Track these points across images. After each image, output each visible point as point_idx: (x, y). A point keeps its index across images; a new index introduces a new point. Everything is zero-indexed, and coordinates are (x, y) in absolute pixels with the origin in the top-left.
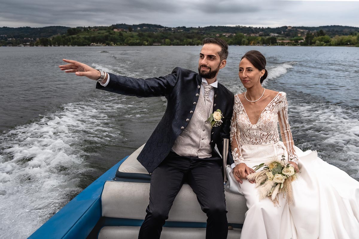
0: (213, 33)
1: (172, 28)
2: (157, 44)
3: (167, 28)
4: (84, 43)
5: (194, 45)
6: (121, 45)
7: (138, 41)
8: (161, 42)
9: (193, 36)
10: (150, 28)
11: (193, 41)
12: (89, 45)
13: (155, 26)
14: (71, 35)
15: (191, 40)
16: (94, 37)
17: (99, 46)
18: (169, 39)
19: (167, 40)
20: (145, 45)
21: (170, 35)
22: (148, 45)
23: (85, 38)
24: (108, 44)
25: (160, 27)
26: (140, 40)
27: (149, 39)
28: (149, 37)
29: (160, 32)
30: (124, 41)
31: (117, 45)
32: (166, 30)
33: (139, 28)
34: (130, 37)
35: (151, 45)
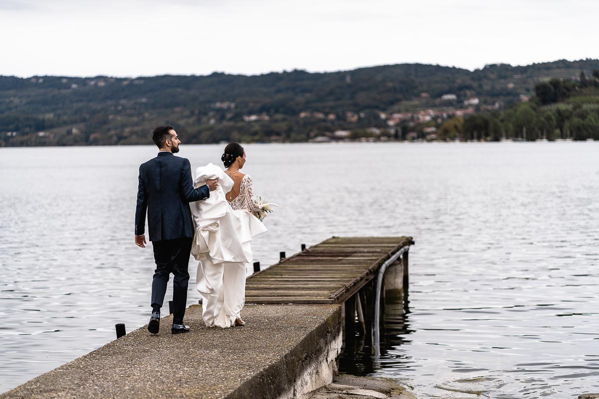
14: (545, 101)
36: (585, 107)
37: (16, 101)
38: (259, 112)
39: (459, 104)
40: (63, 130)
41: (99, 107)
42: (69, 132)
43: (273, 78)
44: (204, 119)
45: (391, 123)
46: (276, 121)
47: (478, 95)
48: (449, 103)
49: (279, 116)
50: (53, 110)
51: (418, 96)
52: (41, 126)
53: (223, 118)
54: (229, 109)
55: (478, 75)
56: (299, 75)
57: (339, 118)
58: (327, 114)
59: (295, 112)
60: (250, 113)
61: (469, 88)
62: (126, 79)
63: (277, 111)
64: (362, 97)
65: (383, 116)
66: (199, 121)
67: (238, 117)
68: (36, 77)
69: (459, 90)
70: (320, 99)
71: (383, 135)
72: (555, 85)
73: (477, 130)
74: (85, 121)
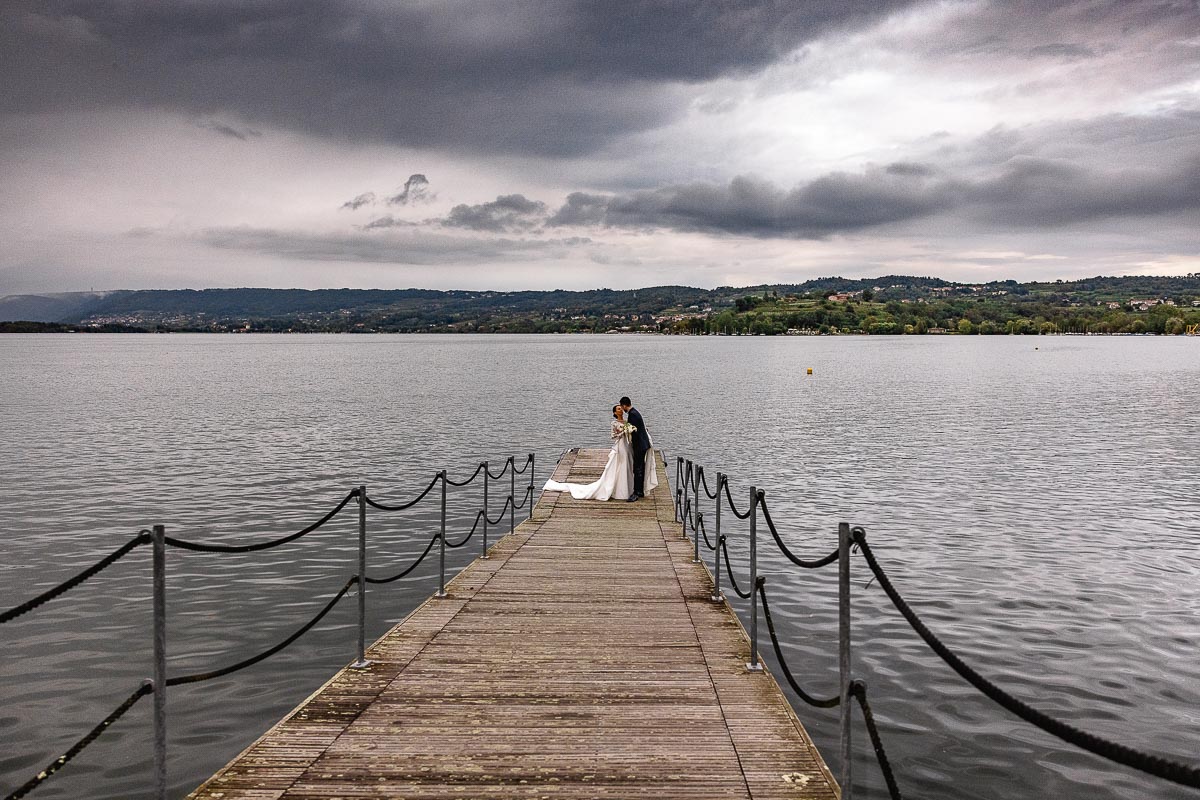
0: (1104, 297)
1: (974, 286)
2: (938, 332)
3: (959, 285)
4: (775, 329)
5: (1035, 333)
6: (851, 333)
7: (891, 324)
8: (946, 327)
9: (1037, 308)
10: (908, 288)
11: (1031, 324)
12: (784, 332)
13: (924, 281)
14: (741, 310)
15: (1026, 322)
16: (795, 316)
17: (805, 335)
18: (966, 317)
19: (964, 321)
20: (908, 334)
21: (970, 306)
22: (915, 334)
23: (774, 318)
24: (825, 331)
25: (939, 283)
26: (896, 321)
27: (917, 319)
28: (915, 313)
29: (940, 297)
30: (857, 323)
31: (844, 332)
32: (955, 292)
33: (877, 289)
34: (870, 314)
35: (922, 332)
36: (764, 314)
37: (438, 305)
38: (580, 315)
39: (700, 311)
40: (463, 324)
41: (486, 310)
42: (467, 325)
43: (591, 293)
44: (548, 318)
45: (658, 322)
46: (590, 320)
47: (711, 306)
48: (694, 311)
49: (592, 317)
50: (459, 312)
51: (675, 306)
52: (451, 321)
53: (559, 317)
54: (563, 312)
55: (713, 293)
56: (607, 292)
57: (627, 318)
58: (620, 316)
59: (602, 315)
60: (575, 315)
61: (707, 301)
62: (504, 293)
63: (591, 314)
64: (642, 306)
65: (653, 318)
66: (545, 318)
67: (567, 317)
68: (451, 291)
69: (701, 303)
70: (618, 307)
71: (649, 329)
72: (748, 300)
73: (697, 327)
74: (477, 318)
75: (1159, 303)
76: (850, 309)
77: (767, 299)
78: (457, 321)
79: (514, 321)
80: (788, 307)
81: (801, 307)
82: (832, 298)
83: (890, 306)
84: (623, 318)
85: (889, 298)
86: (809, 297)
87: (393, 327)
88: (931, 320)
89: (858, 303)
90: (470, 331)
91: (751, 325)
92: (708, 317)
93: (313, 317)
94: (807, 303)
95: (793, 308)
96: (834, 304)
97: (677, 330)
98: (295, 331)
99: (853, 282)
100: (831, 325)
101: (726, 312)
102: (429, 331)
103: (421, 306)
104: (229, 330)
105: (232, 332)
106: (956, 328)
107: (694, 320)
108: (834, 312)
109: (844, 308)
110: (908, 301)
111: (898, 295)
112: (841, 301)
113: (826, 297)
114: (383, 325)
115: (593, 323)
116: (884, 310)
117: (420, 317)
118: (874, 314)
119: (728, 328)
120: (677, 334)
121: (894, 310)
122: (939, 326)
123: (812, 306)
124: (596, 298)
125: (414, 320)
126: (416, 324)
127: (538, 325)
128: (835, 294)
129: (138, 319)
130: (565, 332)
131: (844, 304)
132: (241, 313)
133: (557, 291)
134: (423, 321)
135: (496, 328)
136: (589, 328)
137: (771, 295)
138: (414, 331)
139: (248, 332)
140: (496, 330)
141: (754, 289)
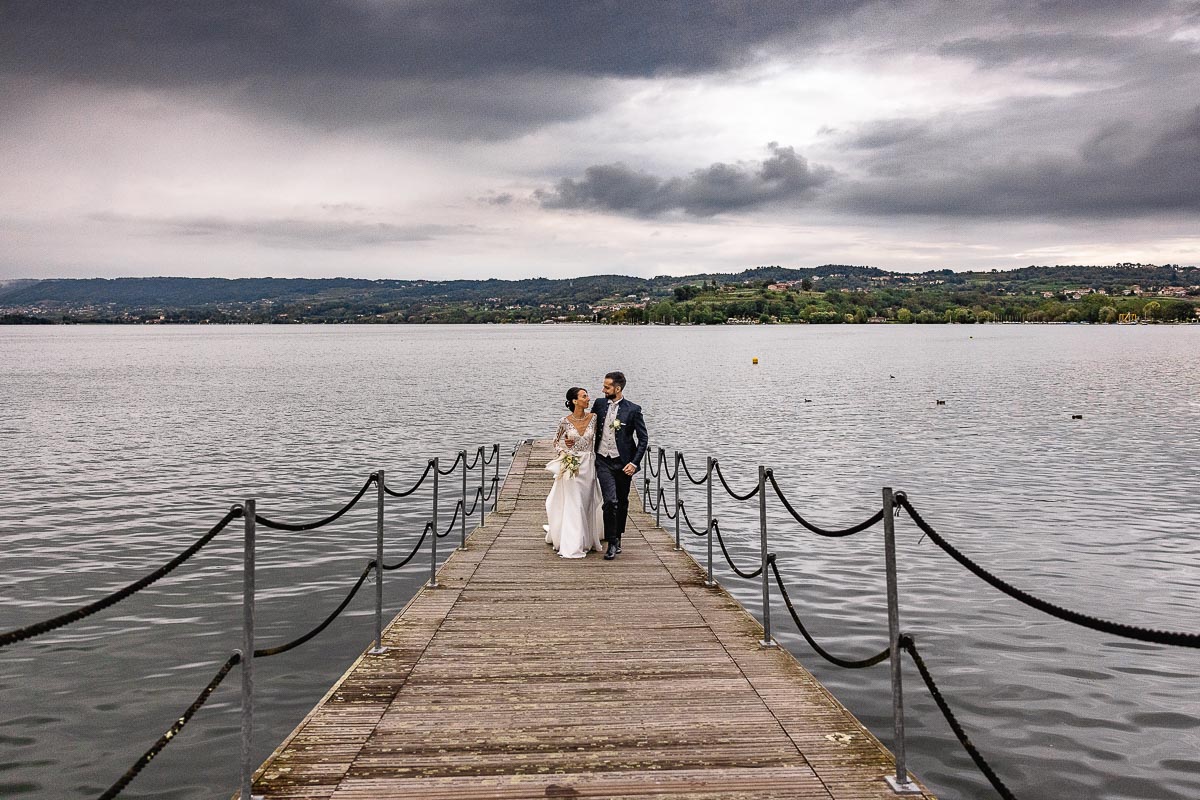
0: (1038, 287)
1: (912, 275)
2: (877, 321)
3: (897, 274)
4: (715, 318)
5: (973, 322)
6: (792, 322)
7: (831, 313)
8: (885, 316)
9: (974, 298)
10: (847, 277)
11: (970, 313)
12: (725, 322)
13: (863, 270)
14: (680, 300)
15: (964, 311)
16: (735, 305)
17: (745, 324)
18: (905, 306)
19: (903, 311)
20: (849, 323)
21: (909, 295)
22: (855, 323)
23: (714, 308)
24: (765, 321)
25: (877, 272)
26: (836, 310)
27: (856, 308)
28: (855, 302)
29: (878, 286)
30: (797, 313)
31: (784, 321)
32: (893, 282)
33: (816, 278)
34: (810, 304)
35: (862, 322)
36: (703, 303)
37: (366, 295)
38: (516, 303)
39: (638, 300)
40: (392, 314)
41: (417, 299)
42: (396, 315)
43: (526, 283)
44: (482, 308)
45: (595, 312)
46: (525, 309)
47: (649, 295)
48: (632, 300)
49: (527, 307)
50: (388, 301)
51: (613, 295)
52: (379, 311)
53: (493, 307)
54: (497, 301)
55: (651, 283)
56: (543, 281)
57: (563, 308)
58: (556, 306)
59: (538, 305)
60: (510, 305)
61: (645, 291)
62: (436, 282)
63: (526, 304)
64: (579, 295)
65: (591, 307)
66: (478, 308)
67: (502, 306)
68: (380, 280)
69: (638, 292)
70: (554, 296)
71: (586, 319)
72: (687, 289)
73: (636, 317)
74: (407, 307)
75: (1092, 292)
76: (789, 298)
77: (706, 288)
78: (386, 311)
79: (446, 311)
80: (728, 296)
81: (740, 296)
82: (771, 288)
83: (830, 295)
84: (559, 307)
85: (828, 288)
86: (748, 286)
87: (317, 318)
88: (871, 309)
89: (798, 292)
90: (399, 321)
91: (691, 314)
92: (647, 307)
93: (233, 307)
94: (746, 292)
95: (732, 298)
96: (774, 293)
97: (615, 320)
98: (214, 321)
99: (792, 271)
100: (771, 314)
101: (666, 301)
102: (357, 321)
103: (348, 295)
104: (142, 321)
105: (144, 323)
106: (896, 317)
107: (632, 309)
108: (774, 302)
109: (784, 297)
110: (847, 291)
111: (836, 284)
112: (781, 290)
113: (766, 286)
114: (307, 316)
115: (528, 313)
116: (824, 299)
117: (347, 307)
118: (814, 303)
119: (666, 318)
120: (615, 323)
121: (834, 299)
122: (879, 315)
123: (752, 295)
124: (531, 287)
125: (340, 309)
126: (343, 314)
127: (471, 314)
128: (774, 283)
129: (42, 309)
130: (499, 322)
131: (783, 293)
132: (155, 302)
133: (491, 280)
134: (350, 312)
135: (427, 319)
136: (524, 318)
137: (710, 284)
138: (340, 321)
139: (162, 323)
140: (427, 320)
141: (693, 278)
